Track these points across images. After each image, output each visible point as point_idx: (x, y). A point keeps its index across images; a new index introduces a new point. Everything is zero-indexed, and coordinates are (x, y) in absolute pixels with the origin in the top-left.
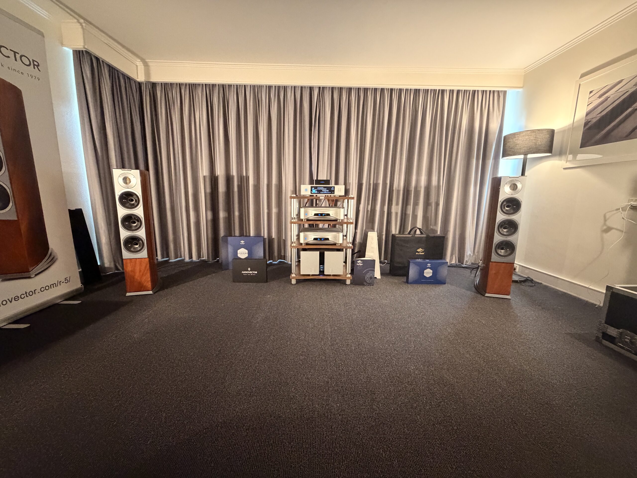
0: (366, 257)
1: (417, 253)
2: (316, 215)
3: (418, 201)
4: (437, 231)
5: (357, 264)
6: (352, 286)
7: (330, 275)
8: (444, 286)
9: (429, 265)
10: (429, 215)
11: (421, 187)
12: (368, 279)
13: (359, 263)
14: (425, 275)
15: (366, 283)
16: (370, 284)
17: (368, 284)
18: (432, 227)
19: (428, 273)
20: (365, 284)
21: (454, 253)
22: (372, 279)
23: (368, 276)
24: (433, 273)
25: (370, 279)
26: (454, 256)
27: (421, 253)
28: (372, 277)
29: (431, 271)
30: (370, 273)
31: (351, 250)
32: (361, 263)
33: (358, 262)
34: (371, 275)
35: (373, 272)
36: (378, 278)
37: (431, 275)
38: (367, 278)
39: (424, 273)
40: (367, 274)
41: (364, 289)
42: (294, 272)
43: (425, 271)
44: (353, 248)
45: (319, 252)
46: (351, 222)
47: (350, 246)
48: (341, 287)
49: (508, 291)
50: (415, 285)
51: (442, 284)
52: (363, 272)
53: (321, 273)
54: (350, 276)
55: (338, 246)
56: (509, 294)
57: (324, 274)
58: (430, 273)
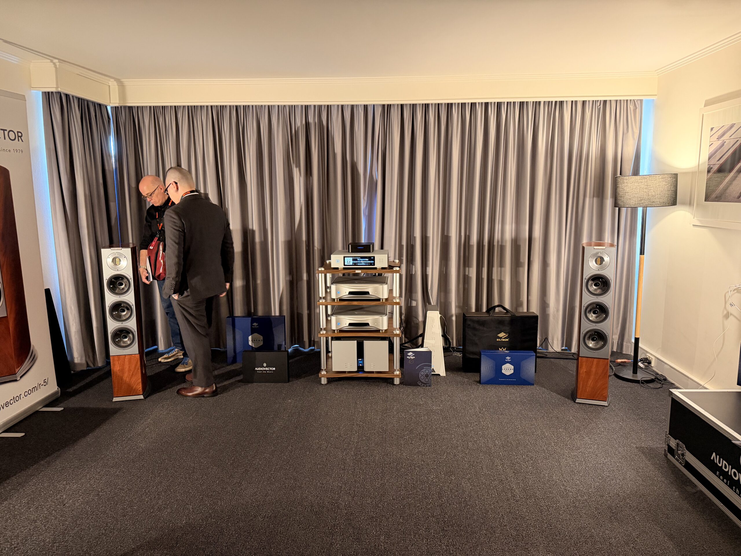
1: (497, 340)
2: (351, 293)
5: (408, 357)
6: (401, 386)
7: (372, 372)
8: (530, 387)
9: (508, 358)
13: (410, 355)
14: (503, 371)
15: (420, 383)
16: (426, 384)
17: (423, 385)
19: (508, 369)
20: (420, 384)
22: (428, 378)
23: (422, 373)
24: (515, 369)
25: (425, 378)
27: (504, 338)
28: (428, 374)
29: (512, 367)
30: (425, 369)
32: (412, 356)
33: (409, 354)
34: (427, 372)
36: (441, 375)
37: (512, 372)
38: (422, 375)
39: (501, 369)
40: (422, 371)
42: (324, 368)
43: (503, 367)
44: (401, 336)
45: (356, 341)
46: (398, 301)
47: (398, 333)
48: (386, 388)
49: (604, 395)
50: (489, 386)
51: (528, 385)
52: (417, 368)
53: (359, 370)
54: (399, 374)
55: (382, 333)
56: (606, 400)
57: (364, 370)
58: (511, 369)
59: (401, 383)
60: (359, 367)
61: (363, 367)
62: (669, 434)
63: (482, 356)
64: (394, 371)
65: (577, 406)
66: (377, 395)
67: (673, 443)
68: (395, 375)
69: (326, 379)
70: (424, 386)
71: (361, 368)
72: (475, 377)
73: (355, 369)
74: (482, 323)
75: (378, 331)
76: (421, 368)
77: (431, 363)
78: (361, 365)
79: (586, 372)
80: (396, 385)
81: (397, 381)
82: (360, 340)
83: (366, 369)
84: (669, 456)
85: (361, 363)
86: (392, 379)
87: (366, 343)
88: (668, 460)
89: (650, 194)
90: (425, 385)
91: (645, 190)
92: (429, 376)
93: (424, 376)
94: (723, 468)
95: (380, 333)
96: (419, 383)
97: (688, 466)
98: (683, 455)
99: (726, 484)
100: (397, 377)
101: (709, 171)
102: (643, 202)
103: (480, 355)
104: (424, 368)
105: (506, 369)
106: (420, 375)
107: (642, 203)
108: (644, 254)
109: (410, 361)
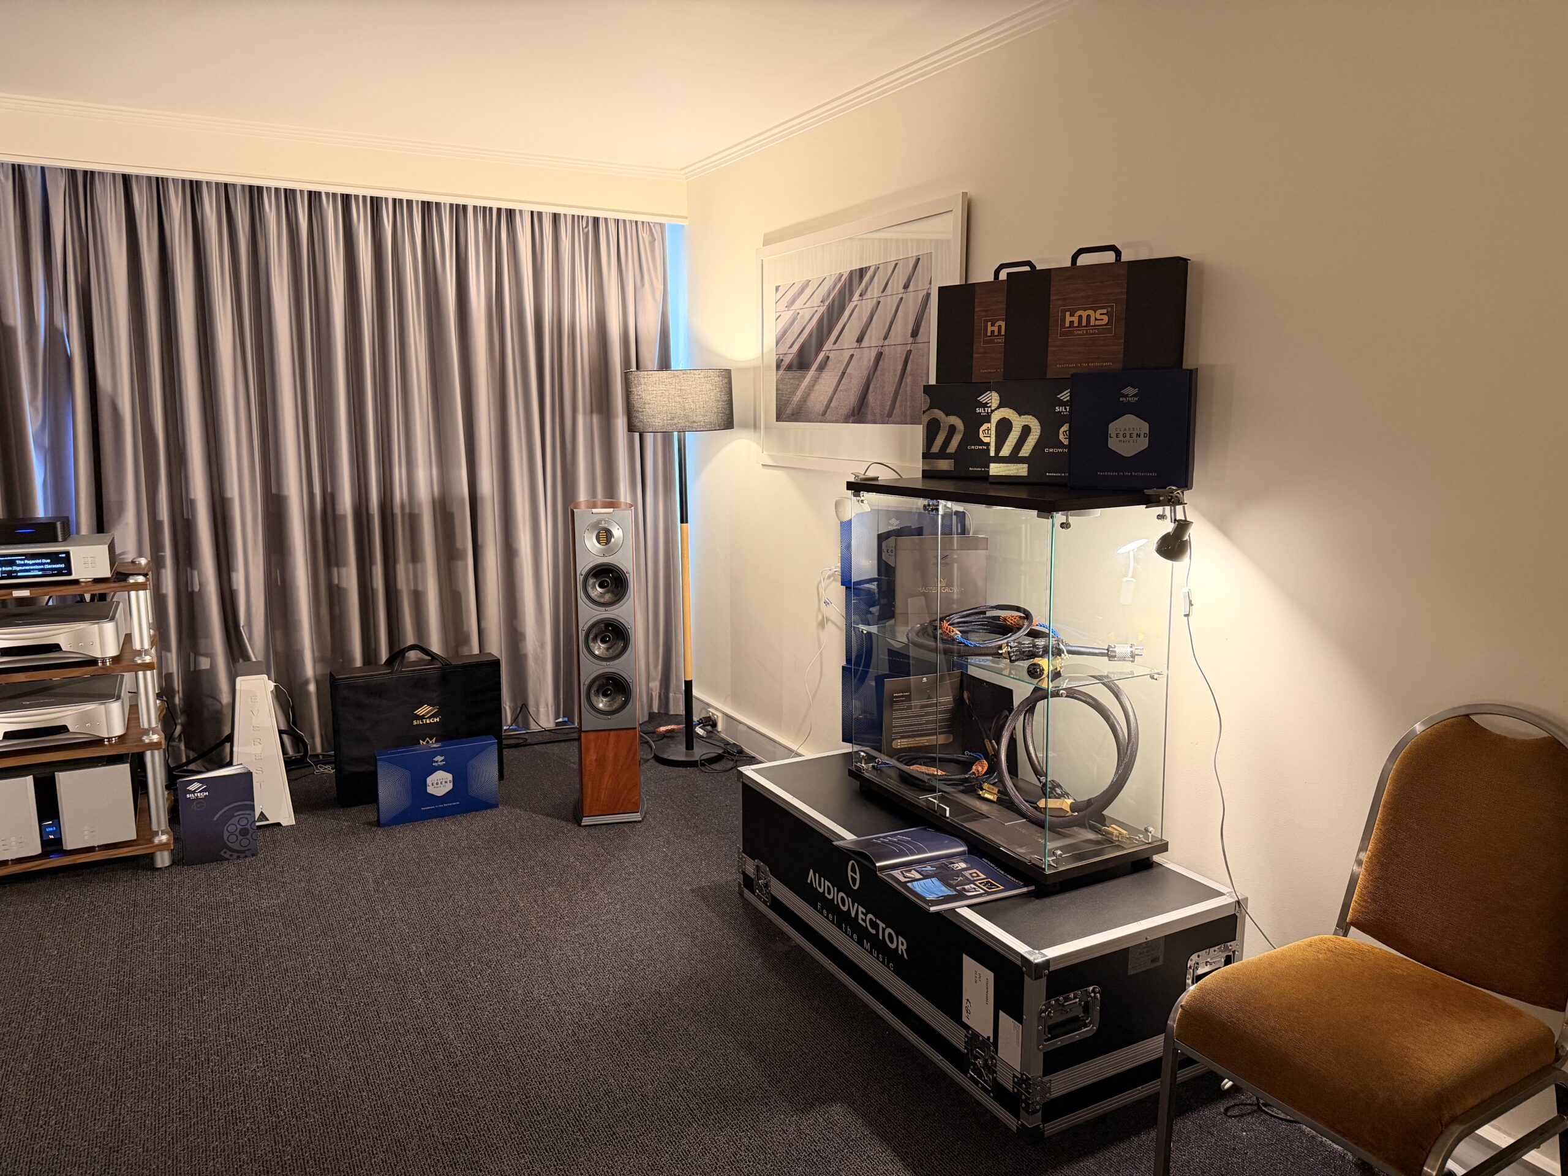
1: (415, 723)
5: (188, 796)
6: (177, 869)
7: (88, 850)
8: (490, 813)
9: (439, 758)
12: (233, 838)
13: (195, 789)
14: (430, 790)
15: (229, 853)
16: (243, 852)
17: (235, 855)
19: (440, 783)
20: (227, 856)
22: (249, 836)
23: (232, 828)
24: (454, 781)
25: (240, 837)
27: (430, 718)
28: (248, 827)
29: (450, 777)
30: (237, 818)
31: (158, 754)
32: (200, 792)
33: (191, 788)
34: (244, 822)
36: (283, 824)
37: (449, 787)
38: (232, 833)
39: (425, 786)
40: (230, 823)
41: (220, 872)
43: (429, 780)
44: (165, 747)
45: (31, 776)
46: (148, 661)
47: (155, 741)
48: (134, 881)
49: (633, 800)
50: (398, 828)
51: (486, 809)
52: (215, 819)
53: (48, 849)
54: (168, 840)
55: (111, 745)
56: (638, 808)
57: (64, 848)
58: (446, 782)
59: (177, 861)
60: (45, 843)
61: (59, 841)
62: (743, 852)
63: (379, 764)
64: (153, 837)
65: (584, 832)
66: (106, 903)
67: (750, 867)
68: (158, 845)
70: (238, 857)
71: (52, 845)
72: (365, 813)
73: (38, 850)
74: (376, 690)
75: (98, 742)
76: (229, 816)
77: (253, 801)
78: (52, 837)
79: (596, 760)
80: (161, 868)
81: (163, 859)
82: (44, 772)
83: (69, 844)
84: (747, 893)
85: (51, 833)
86: (151, 857)
87: (65, 780)
88: (747, 903)
89: (687, 406)
90: (242, 855)
91: (678, 399)
92: (251, 831)
93: (237, 833)
94: (826, 895)
95: (106, 745)
96: (225, 852)
97: (777, 906)
98: (766, 886)
99: (832, 922)
100: (162, 850)
101: (778, 367)
102: (676, 421)
103: (373, 762)
104: (236, 814)
105: (435, 784)
106: (226, 834)
107: (675, 424)
108: (687, 522)
109: (195, 803)
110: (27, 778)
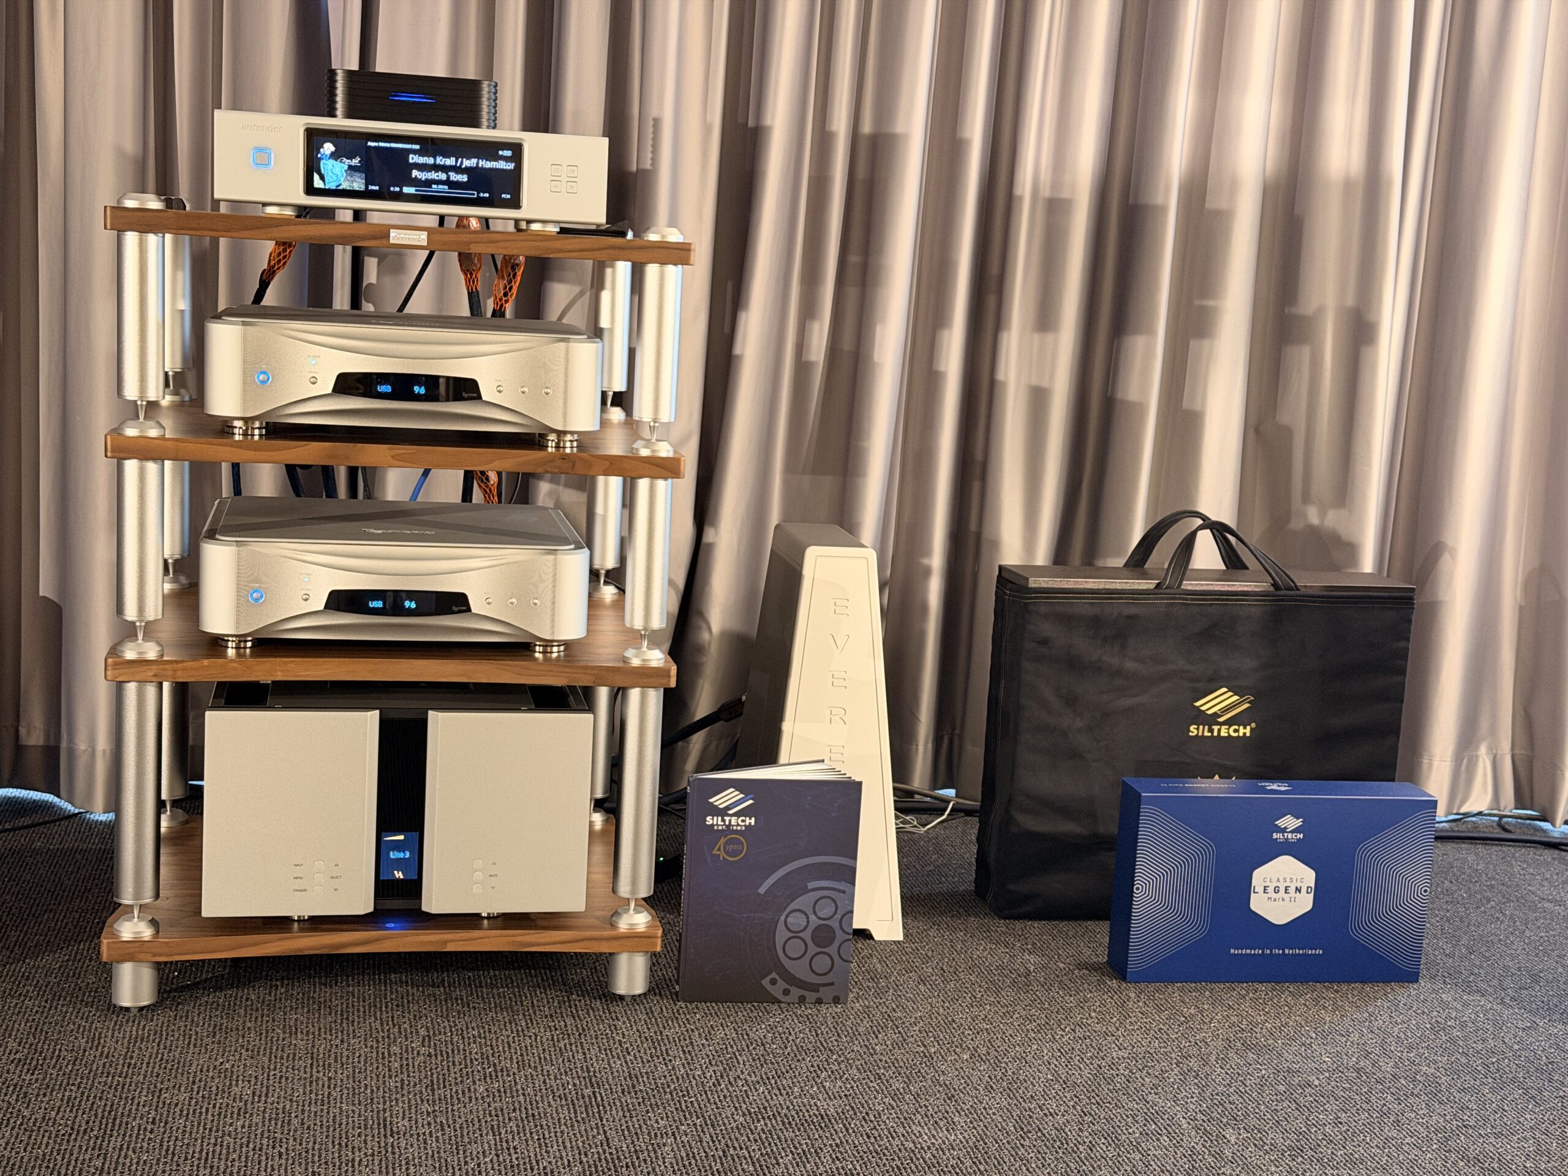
0: (783, 758)
1: (1193, 730)
2: (347, 384)
3: (1211, 303)
4: (1350, 550)
5: (709, 820)
6: (662, 1006)
7: (469, 921)
8: (1404, 995)
9: (1289, 822)
10: (1292, 413)
11: (1234, 186)
12: (795, 948)
13: (727, 804)
14: (1258, 904)
16: (814, 988)
18: (1313, 516)
19: (1282, 890)
21: (1484, 726)
23: (797, 921)
24: (1320, 891)
25: (813, 949)
26: (1483, 750)
27: (1229, 723)
28: (834, 924)
29: (1308, 876)
30: (811, 897)
31: (655, 699)
32: (738, 814)
33: (721, 800)
34: (826, 910)
35: (841, 886)
36: (880, 934)
37: (1305, 903)
38: (795, 935)
39: (1245, 889)
40: (794, 906)
41: (759, 1032)
42: (138, 895)
43: (1260, 876)
44: (673, 683)
45: (376, 713)
46: (667, 455)
51: (1387, 981)
52: (762, 890)
53: (388, 903)
54: (650, 926)
57: (424, 908)
58: (1298, 890)
63: (1147, 812)
68: (627, 936)
69: (147, 974)
71: (398, 896)
73: (362, 902)
74: (1116, 632)
75: (525, 648)
78: (399, 875)
81: (631, 975)
82: (404, 706)
83: (436, 900)
85: (399, 864)
87: (443, 730)
90: (811, 996)
92: (840, 936)
93: (807, 935)
96: (773, 982)
100: (632, 951)
104: (811, 885)
105: (1271, 890)
106: (781, 934)
109: (723, 840)
110: (369, 713)
